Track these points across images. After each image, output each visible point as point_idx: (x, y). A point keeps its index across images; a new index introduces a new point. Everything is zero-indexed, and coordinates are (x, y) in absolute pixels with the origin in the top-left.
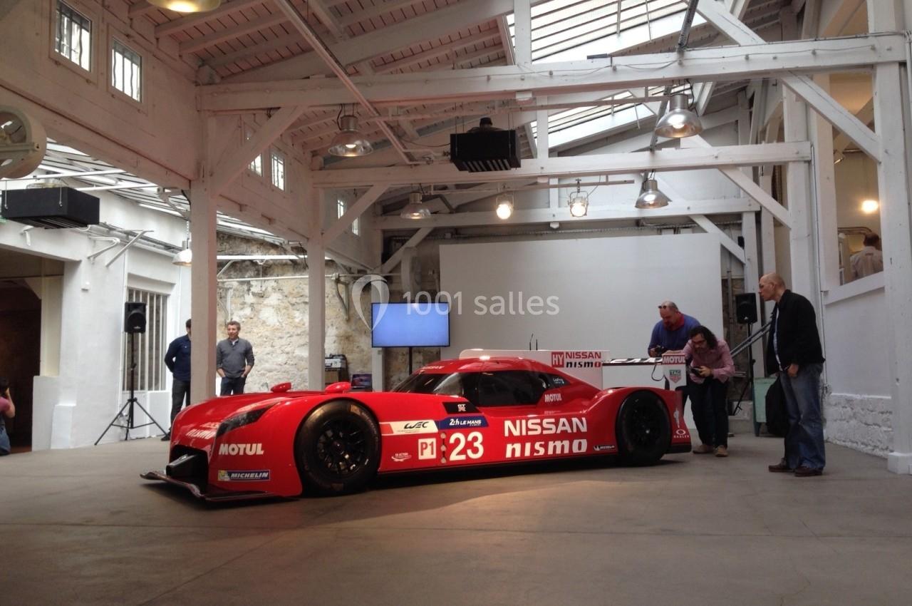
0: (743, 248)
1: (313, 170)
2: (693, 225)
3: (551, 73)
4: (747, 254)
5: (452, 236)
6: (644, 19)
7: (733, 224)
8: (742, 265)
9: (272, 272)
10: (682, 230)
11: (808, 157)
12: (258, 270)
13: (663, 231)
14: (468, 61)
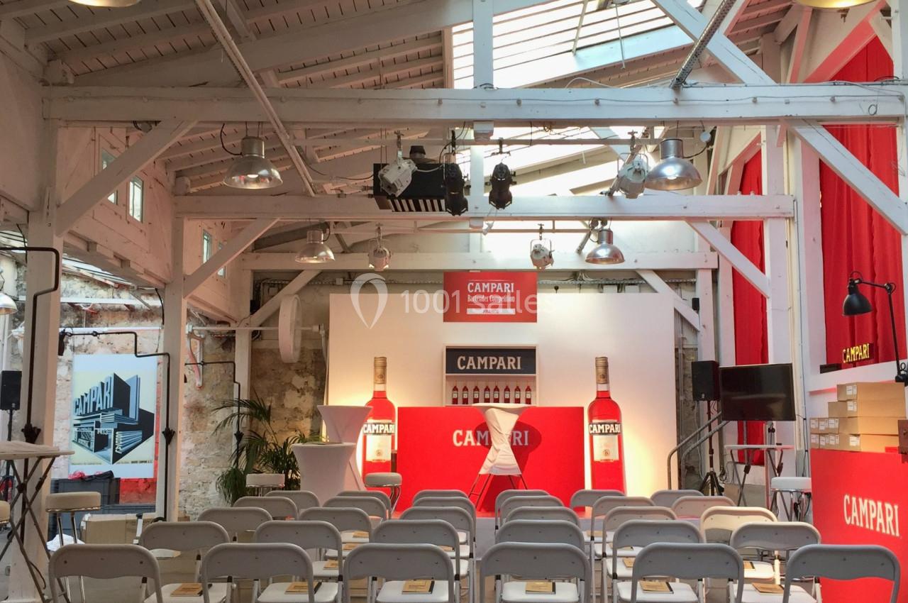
0: (698, 312)
1: (176, 195)
2: (640, 282)
3: (519, 102)
4: (701, 320)
5: (344, 281)
6: (615, 35)
7: (686, 283)
8: (695, 331)
9: (99, 319)
10: (627, 288)
11: (790, 213)
12: (80, 317)
13: (605, 288)
14: (395, 74)
